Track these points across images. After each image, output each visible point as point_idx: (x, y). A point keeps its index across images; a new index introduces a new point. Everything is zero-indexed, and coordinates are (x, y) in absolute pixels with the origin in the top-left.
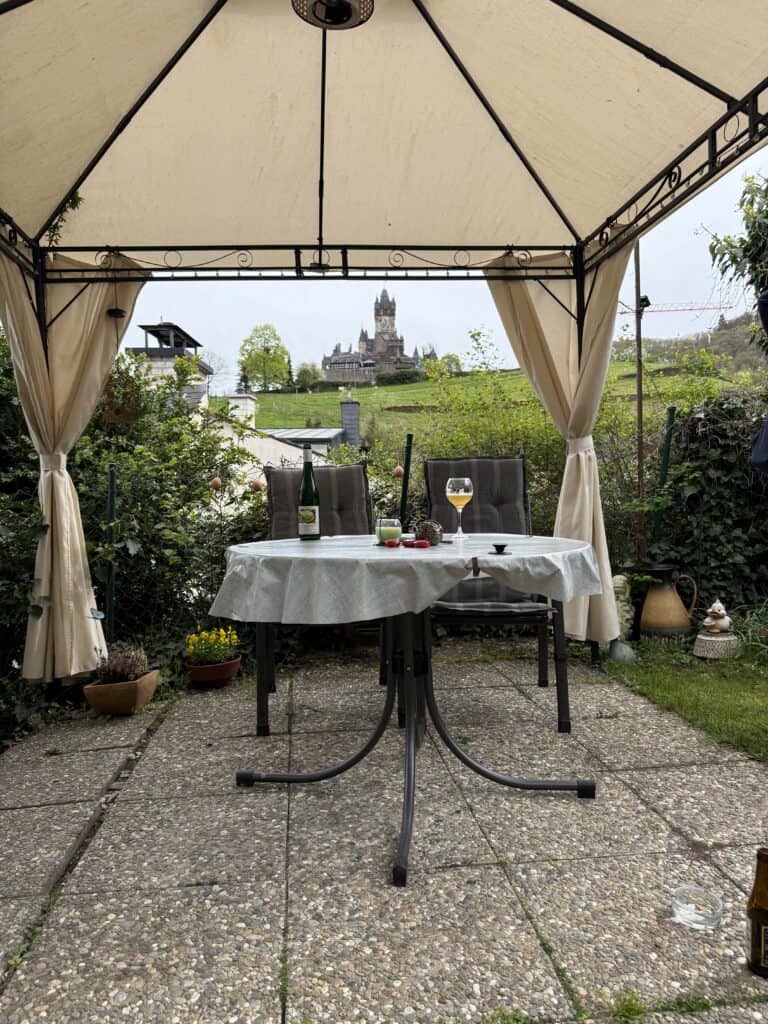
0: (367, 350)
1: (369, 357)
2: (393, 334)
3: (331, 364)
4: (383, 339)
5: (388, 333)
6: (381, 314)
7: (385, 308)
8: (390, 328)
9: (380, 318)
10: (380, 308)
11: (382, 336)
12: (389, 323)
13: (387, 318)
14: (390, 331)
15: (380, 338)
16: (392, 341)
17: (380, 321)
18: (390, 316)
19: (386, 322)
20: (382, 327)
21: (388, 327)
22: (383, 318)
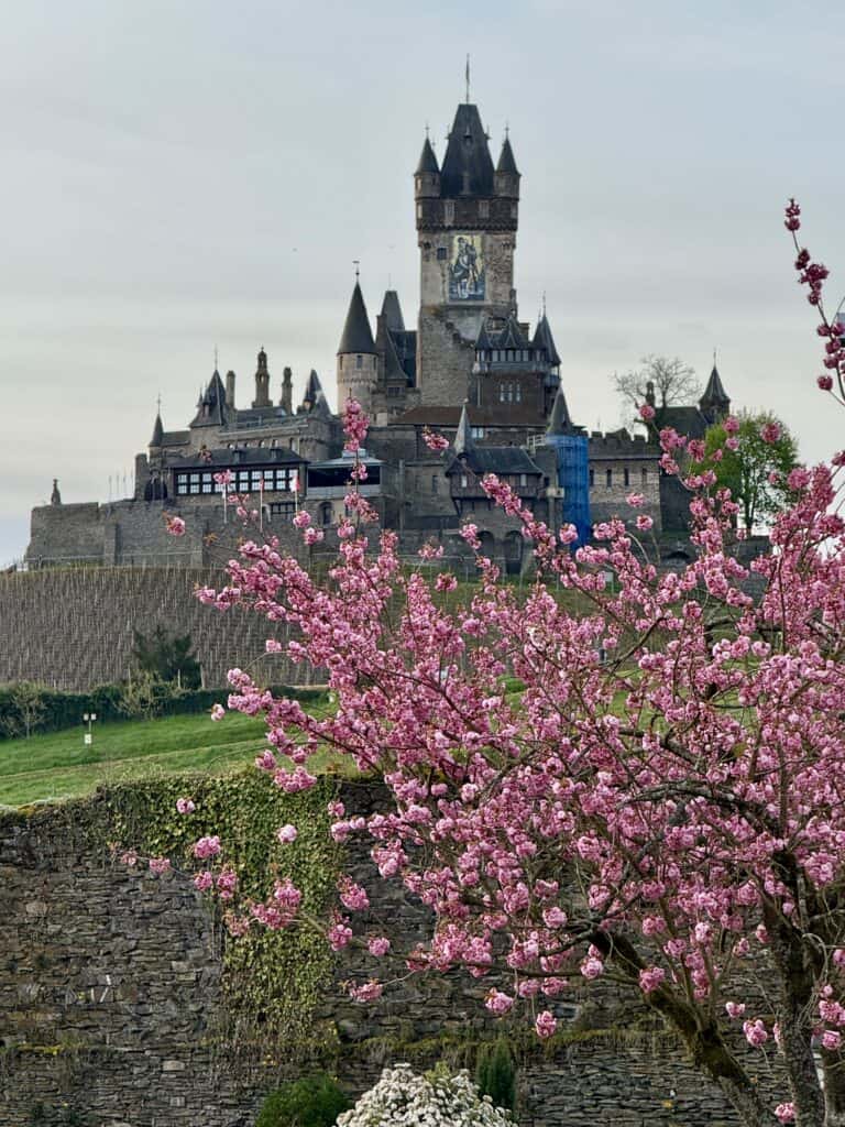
3: (177, 471)
4: (457, 337)
5: (479, 308)
6: (448, 222)
7: (466, 192)
8: (489, 286)
9: (439, 239)
10: (443, 196)
11: (450, 326)
12: (487, 264)
13: (475, 240)
14: (489, 302)
15: (441, 331)
16: (489, 351)
17: (443, 254)
18: (489, 230)
19: (472, 259)
20: (455, 281)
21: (477, 284)
22: (458, 242)
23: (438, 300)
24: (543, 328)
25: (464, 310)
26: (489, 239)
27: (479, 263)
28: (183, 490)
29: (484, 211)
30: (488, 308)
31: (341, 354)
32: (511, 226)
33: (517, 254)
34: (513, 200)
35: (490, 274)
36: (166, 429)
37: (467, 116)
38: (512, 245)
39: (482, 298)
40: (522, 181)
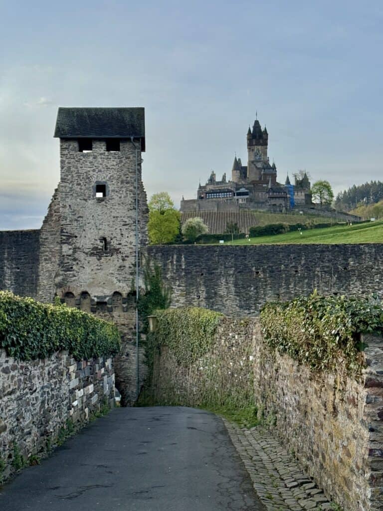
0: (241, 178)
1: (243, 186)
2: (266, 162)
3: (206, 193)
4: (256, 167)
5: (261, 161)
6: (254, 144)
7: (258, 138)
8: (262, 156)
9: (252, 147)
10: (253, 138)
11: (255, 165)
12: (262, 152)
13: (260, 147)
14: (262, 160)
15: (253, 166)
16: (265, 169)
17: (253, 150)
18: (262, 145)
19: (259, 151)
20: (255, 156)
21: (260, 156)
22: (256, 148)
23: (252, 159)
24: (274, 165)
25: (258, 162)
26: (262, 147)
27: (260, 152)
28: (207, 197)
29: (261, 141)
30: (262, 161)
31: (233, 171)
32: (266, 144)
33: (268, 150)
34: (267, 139)
35: (263, 154)
36: (201, 185)
37: (257, 123)
38: (267, 148)
39: (261, 159)
40: (269, 136)
